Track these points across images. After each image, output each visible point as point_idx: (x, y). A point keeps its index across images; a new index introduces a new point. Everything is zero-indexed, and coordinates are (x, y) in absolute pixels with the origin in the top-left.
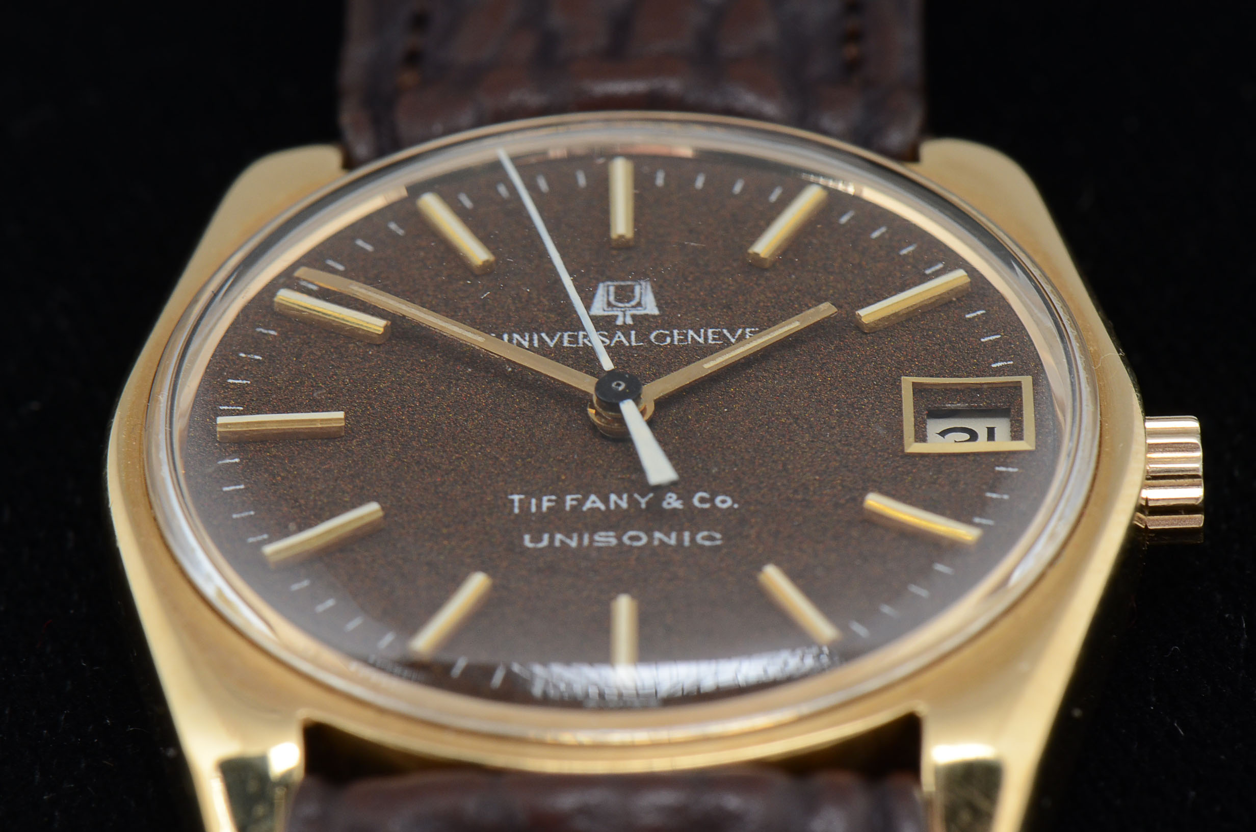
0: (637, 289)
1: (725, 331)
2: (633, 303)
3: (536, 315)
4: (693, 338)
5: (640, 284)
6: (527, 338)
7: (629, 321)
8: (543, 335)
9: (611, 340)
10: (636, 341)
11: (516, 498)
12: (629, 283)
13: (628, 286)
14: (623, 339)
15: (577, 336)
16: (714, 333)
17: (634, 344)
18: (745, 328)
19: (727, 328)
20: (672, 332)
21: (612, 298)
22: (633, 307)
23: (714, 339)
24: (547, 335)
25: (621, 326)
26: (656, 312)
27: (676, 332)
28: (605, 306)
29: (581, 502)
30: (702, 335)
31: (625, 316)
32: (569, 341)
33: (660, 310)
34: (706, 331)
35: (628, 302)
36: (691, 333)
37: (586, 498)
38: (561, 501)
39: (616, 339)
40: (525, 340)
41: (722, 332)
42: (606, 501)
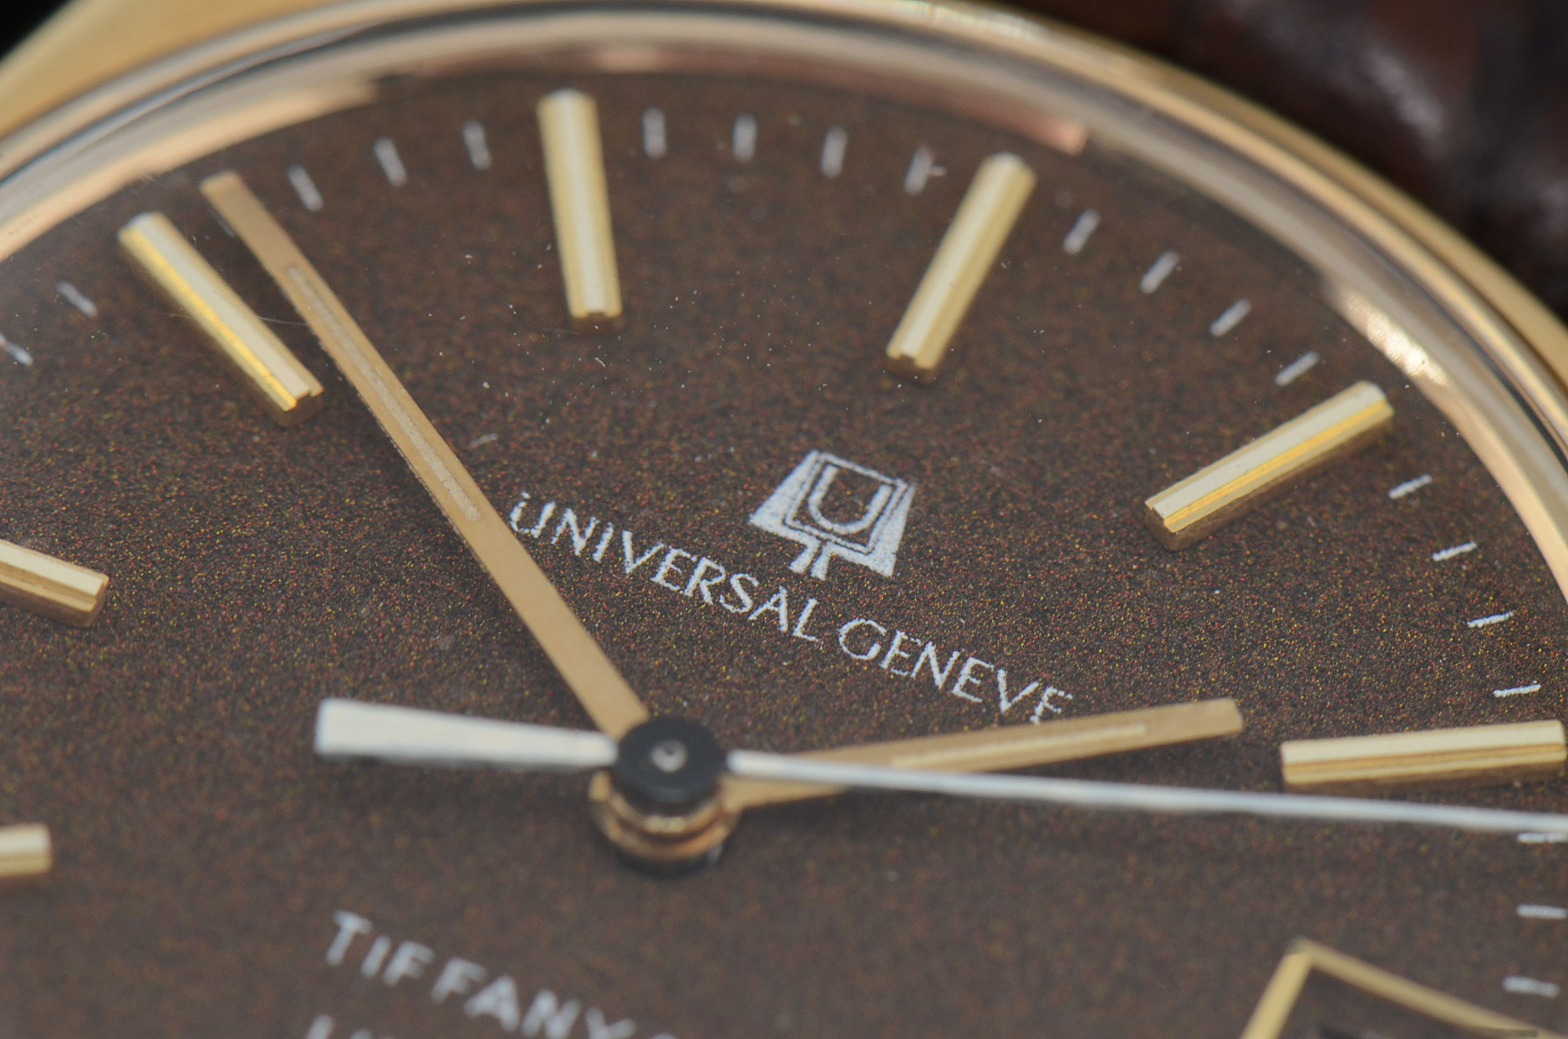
0: (883, 493)
1: (1002, 674)
2: (853, 528)
3: (639, 480)
4: (926, 665)
5: (894, 487)
6: (589, 532)
7: (820, 571)
8: (627, 536)
9: (757, 604)
10: (808, 629)
11: (351, 924)
12: (873, 474)
13: (869, 479)
14: (783, 611)
15: (695, 565)
16: (976, 671)
17: (798, 632)
18: (1045, 685)
19: (1010, 671)
20: (892, 634)
21: (816, 498)
22: (848, 538)
23: (968, 687)
24: (634, 539)
25: (797, 576)
26: (886, 568)
27: (900, 636)
28: (793, 512)
29: (475, 988)
30: (949, 667)
31: (818, 555)
32: (671, 571)
33: (897, 567)
34: (963, 659)
35: (844, 522)
36: (930, 650)
37: (489, 980)
38: (433, 971)
39: (769, 606)
40: (582, 534)
41: (996, 674)
42: (525, 1002)
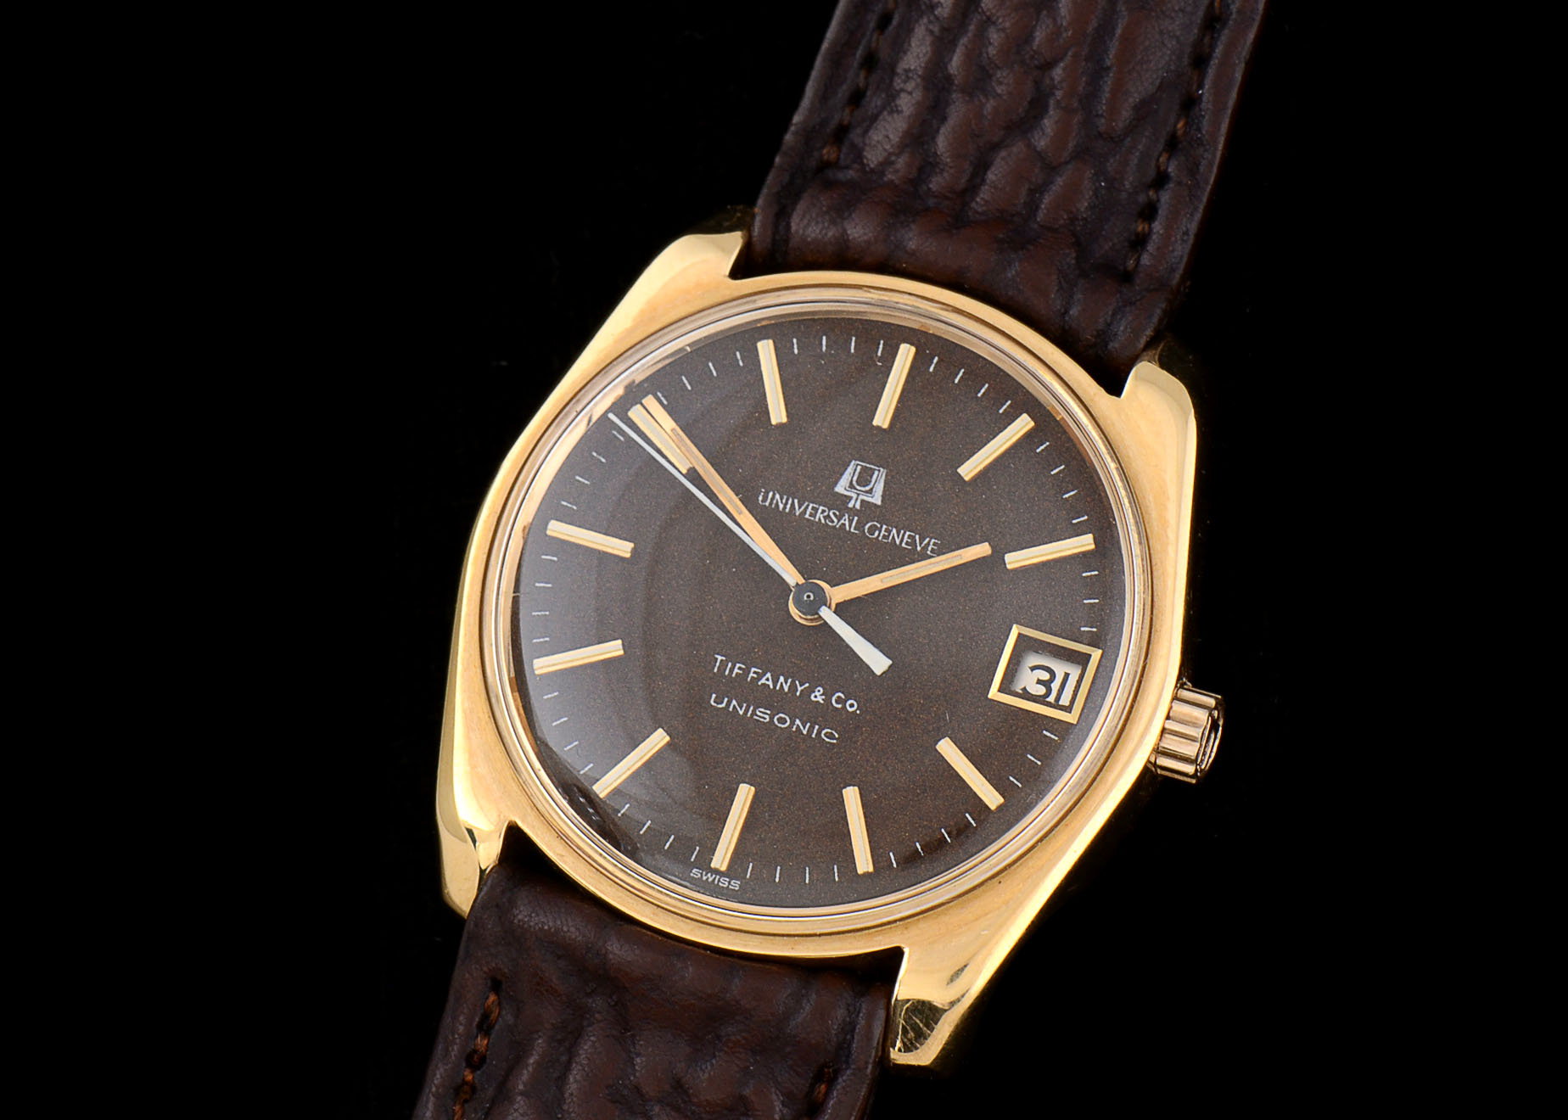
0: (876, 473)
1: (917, 537)
2: (868, 488)
3: (799, 479)
4: (893, 537)
5: (879, 471)
6: (784, 501)
7: (858, 506)
8: (796, 501)
9: (839, 521)
10: (855, 529)
11: (720, 658)
12: (873, 467)
13: (871, 468)
14: (847, 523)
15: (818, 509)
16: (909, 537)
17: (852, 530)
18: (931, 538)
19: (920, 535)
20: (882, 527)
21: (855, 478)
22: (867, 492)
23: (907, 543)
24: (799, 502)
25: (851, 509)
26: (879, 503)
27: (885, 527)
28: (848, 485)
29: (759, 677)
30: (901, 536)
31: (857, 499)
32: (811, 513)
33: (882, 501)
34: (905, 533)
35: (864, 486)
36: (894, 531)
37: (764, 673)
38: (746, 672)
39: (842, 521)
40: (782, 502)
41: (915, 537)
42: (775, 682)
